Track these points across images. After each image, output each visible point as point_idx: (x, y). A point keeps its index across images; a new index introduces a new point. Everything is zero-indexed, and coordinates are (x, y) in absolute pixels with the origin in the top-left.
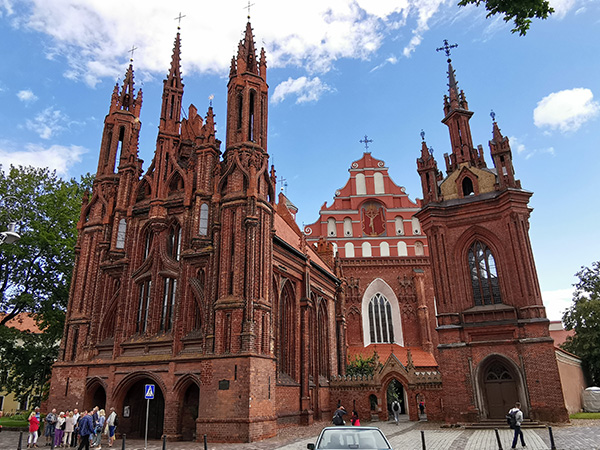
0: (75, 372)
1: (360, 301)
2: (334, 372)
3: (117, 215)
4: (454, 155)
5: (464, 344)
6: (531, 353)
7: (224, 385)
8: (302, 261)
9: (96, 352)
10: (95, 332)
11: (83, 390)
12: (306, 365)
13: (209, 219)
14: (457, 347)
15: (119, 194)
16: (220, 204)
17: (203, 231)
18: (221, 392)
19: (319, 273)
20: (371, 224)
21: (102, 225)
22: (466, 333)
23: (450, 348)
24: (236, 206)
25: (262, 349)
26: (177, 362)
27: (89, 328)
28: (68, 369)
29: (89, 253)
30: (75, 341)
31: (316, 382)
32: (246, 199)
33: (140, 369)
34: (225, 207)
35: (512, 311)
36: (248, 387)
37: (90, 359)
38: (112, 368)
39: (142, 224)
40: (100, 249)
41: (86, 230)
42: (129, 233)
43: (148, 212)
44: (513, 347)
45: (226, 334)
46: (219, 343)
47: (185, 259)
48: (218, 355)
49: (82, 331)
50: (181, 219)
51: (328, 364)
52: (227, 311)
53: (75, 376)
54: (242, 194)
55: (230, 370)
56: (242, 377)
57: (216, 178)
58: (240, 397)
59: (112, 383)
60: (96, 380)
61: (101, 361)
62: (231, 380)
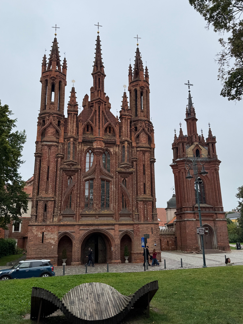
0: (49, 229)
3: (72, 140)
5: (195, 219)
6: (219, 224)
9: (61, 217)
10: (61, 207)
11: (56, 239)
13: (130, 154)
14: (193, 221)
16: (137, 148)
21: (58, 143)
22: (196, 215)
23: (190, 221)
24: (146, 151)
26: (120, 225)
27: (55, 203)
28: (43, 227)
30: (45, 209)
32: (150, 148)
33: (96, 228)
34: (141, 150)
35: (212, 208)
36: (159, 237)
37: (60, 220)
38: (77, 227)
40: (58, 157)
41: (45, 143)
43: (92, 142)
44: (213, 222)
45: (144, 213)
46: (142, 217)
47: (118, 173)
48: (142, 222)
49: (50, 205)
50: (112, 150)
52: (145, 202)
53: (49, 231)
54: (148, 145)
55: (149, 230)
56: (155, 233)
57: (133, 134)
58: (155, 242)
59: (78, 235)
60: (66, 233)
61: (69, 223)
62: (150, 234)
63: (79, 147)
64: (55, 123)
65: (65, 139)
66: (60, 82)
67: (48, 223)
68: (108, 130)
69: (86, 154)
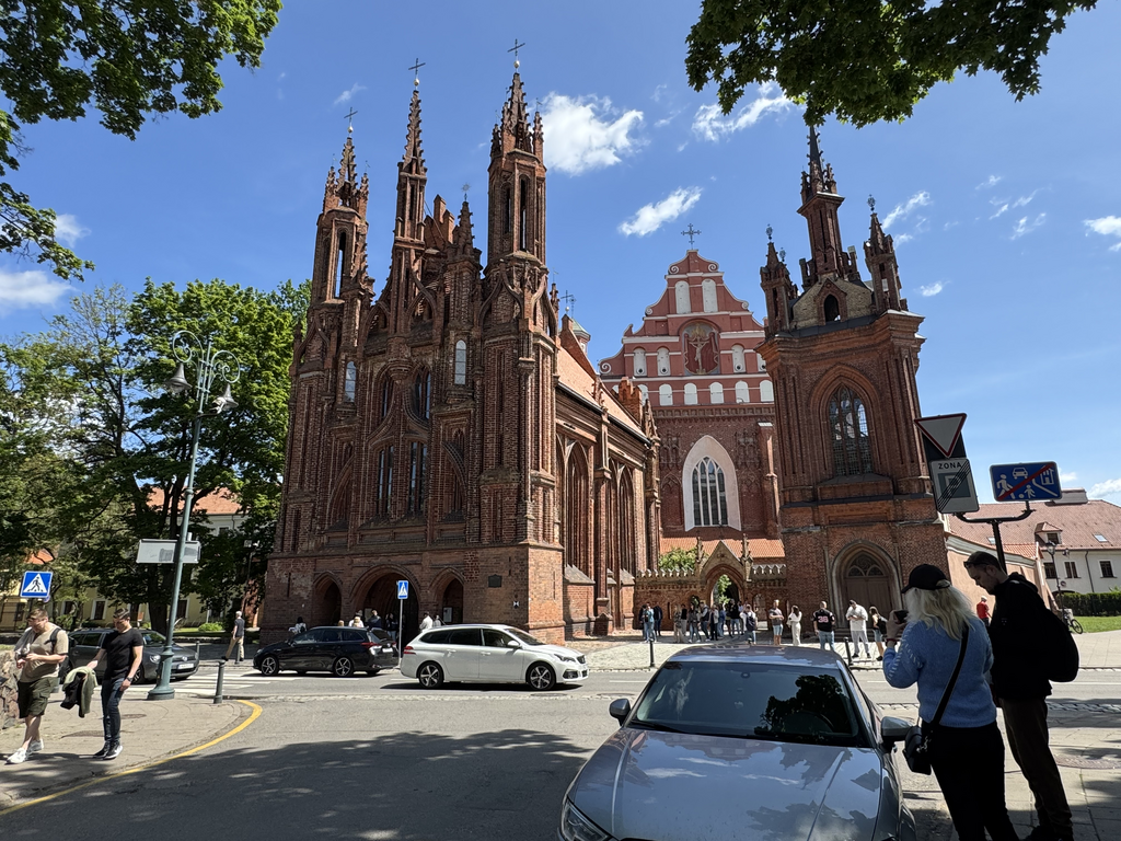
0: (299, 566)
1: (680, 467)
2: (642, 567)
3: (343, 357)
4: (814, 261)
5: (818, 528)
6: (911, 540)
7: (495, 582)
8: (596, 416)
10: (323, 513)
11: (310, 589)
12: (603, 557)
13: (468, 363)
14: (809, 532)
15: (344, 327)
17: (460, 379)
18: (492, 590)
19: (621, 432)
20: (698, 356)
21: (324, 371)
23: (799, 533)
24: (504, 344)
25: (544, 537)
26: (433, 552)
27: (314, 508)
28: (289, 561)
29: (309, 408)
30: (297, 525)
31: (617, 578)
32: (518, 334)
33: (384, 561)
36: (527, 585)
37: (321, 546)
38: (347, 561)
39: (377, 369)
40: (322, 404)
41: (301, 376)
42: (360, 382)
45: (495, 516)
46: (487, 529)
48: (486, 544)
49: (306, 514)
50: (429, 361)
51: (634, 556)
53: (298, 570)
55: (502, 563)
56: (518, 571)
57: (476, 305)
58: (516, 596)
59: (348, 579)
60: (326, 575)
61: (333, 552)
62: (504, 575)
67: (298, 552)
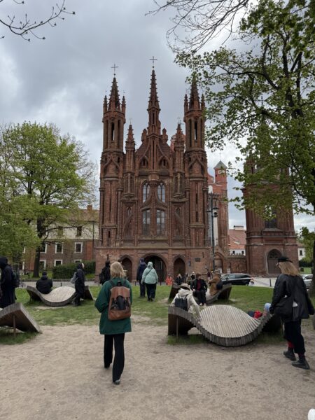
0: (113, 252)
5: (262, 244)
7: (198, 260)
9: (122, 242)
10: (121, 233)
15: (127, 162)
16: (190, 178)
18: (197, 263)
21: (118, 178)
22: (264, 239)
23: (257, 245)
24: (198, 181)
26: (173, 249)
27: (117, 231)
28: (107, 250)
32: (203, 178)
34: (193, 181)
35: (282, 232)
37: (121, 245)
39: (142, 181)
40: (118, 191)
41: (106, 179)
43: (147, 176)
44: (282, 246)
45: (196, 239)
47: (172, 203)
48: (194, 247)
49: (113, 232)
50: (166, 182)
52: (197, 229)
53: (112, 254)
54: (201, 175)
55: (200, 254)
56: (206, 257)
57: (186, 165)
58: (206, 265)
59: (137, 257)
60: (126, 255)
61: (129, 248)
62: (201, 258)
63: (136, 181)
64: (115, 160)
65: (123, 174)
66: (119, 121)
67: (112, 247)
68: (163, 163)
69: (143, 186)
